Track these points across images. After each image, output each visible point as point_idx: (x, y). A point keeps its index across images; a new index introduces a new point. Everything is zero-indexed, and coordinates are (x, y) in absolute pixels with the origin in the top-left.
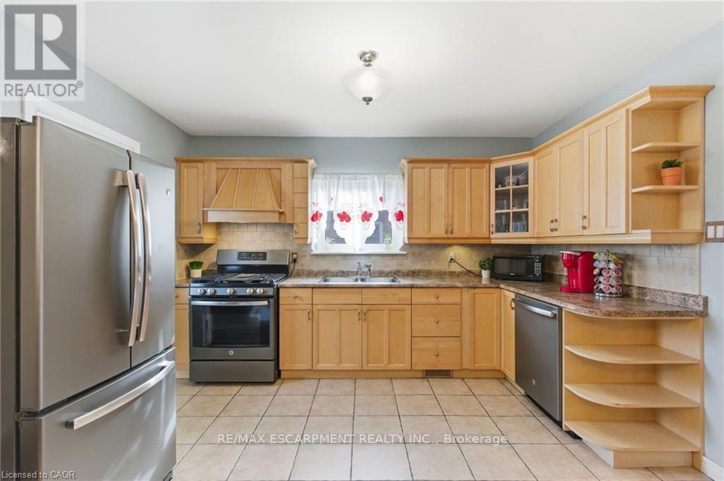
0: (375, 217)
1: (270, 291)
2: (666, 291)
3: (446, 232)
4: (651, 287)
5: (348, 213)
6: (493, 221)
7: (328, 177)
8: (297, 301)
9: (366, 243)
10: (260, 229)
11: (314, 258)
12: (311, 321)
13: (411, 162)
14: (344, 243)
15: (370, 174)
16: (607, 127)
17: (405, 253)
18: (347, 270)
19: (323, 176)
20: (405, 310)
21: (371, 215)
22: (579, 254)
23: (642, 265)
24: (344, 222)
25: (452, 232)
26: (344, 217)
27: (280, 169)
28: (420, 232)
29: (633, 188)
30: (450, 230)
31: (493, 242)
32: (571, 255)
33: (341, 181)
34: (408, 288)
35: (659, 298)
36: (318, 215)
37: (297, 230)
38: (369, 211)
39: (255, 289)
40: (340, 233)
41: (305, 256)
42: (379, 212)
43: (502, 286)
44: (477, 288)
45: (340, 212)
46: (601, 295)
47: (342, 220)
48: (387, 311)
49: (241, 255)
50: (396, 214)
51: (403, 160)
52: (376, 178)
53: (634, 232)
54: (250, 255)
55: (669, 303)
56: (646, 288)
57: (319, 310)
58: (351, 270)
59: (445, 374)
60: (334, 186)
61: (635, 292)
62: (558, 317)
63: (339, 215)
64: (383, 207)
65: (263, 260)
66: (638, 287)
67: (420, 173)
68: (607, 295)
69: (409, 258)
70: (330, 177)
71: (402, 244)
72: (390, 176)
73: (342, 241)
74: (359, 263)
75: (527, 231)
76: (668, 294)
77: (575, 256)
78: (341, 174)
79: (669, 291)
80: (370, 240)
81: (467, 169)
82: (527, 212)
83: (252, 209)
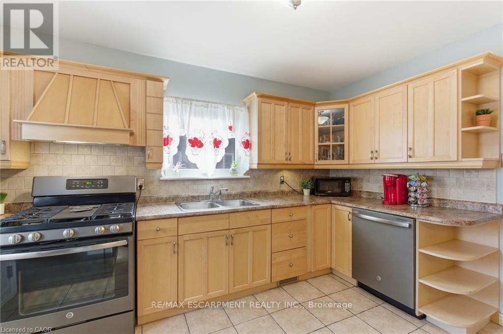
0: (225, 144)
1: (128, 227)
2: (466, 202)
3: (287, 160)
4: (450, 199)
5: (200, 139)
6: (317, 152)
7: (180, 101)
8: (161, 234)
9: (216, 168)
10: (95, 152)
11: (163, 184)
12: (176, 255)
13: (261, 96)
14: (197, 168)
15: (221, 104)
16: (434, 82)
17: (249, 177)
18: (197, 194)
19: (174, 100)
20: (266, 230)
21: (220, 142)
22: (397, 176)
23: (441, 183)
24: (196, 147)
25: (290, 160)
26: (196, 143)
27: (130, 84)
28: (267, 159)
29: (462, 127)
30: (289, 158)
31: (316, 167)
32: (392, 177)
33: (193, 107)
34: (269, 209)
35: (459, 206)
36: (169, 139)
37: (151, 155)
38: (219, 138)
39: (107, 226)
40: (192, 159)
41: (152, 182)
42: (229, 139)
43: (333, 202)
44: (318, 204)
45: (191, 137)
46: (416, 206)
47: (193, 146)
48: (252, 233)
49: (70, 184)
50: (243, 142)
51: (254, 94)
52: (226, 108)
53: (463, 160)
54: (83, 183)
55: (468, 209)
56: (446, 200)
57: (185, 241)
58: (202, 194)
59: (294, 280)
60: (186, 111)
61: (435, 203)
62: (413, 227)
63: (190, 141)
64: (232, 135)
65: (103, 188)
66: (438, 199)
67: (267, 107)
68: (420, 206)
69: (251, 181)
70: (182, 101)
71: (248, 169)
72: (238, 108)
73: (194, 166)
74: (213, 188)
75: (344, 159)
76: (469, 203)
77: (394, 177)
78: (194, 100)
79: (469, 202)
80: (219, 165)
81: (300, 109)
82: (344, 145)
83: (94, 126)
